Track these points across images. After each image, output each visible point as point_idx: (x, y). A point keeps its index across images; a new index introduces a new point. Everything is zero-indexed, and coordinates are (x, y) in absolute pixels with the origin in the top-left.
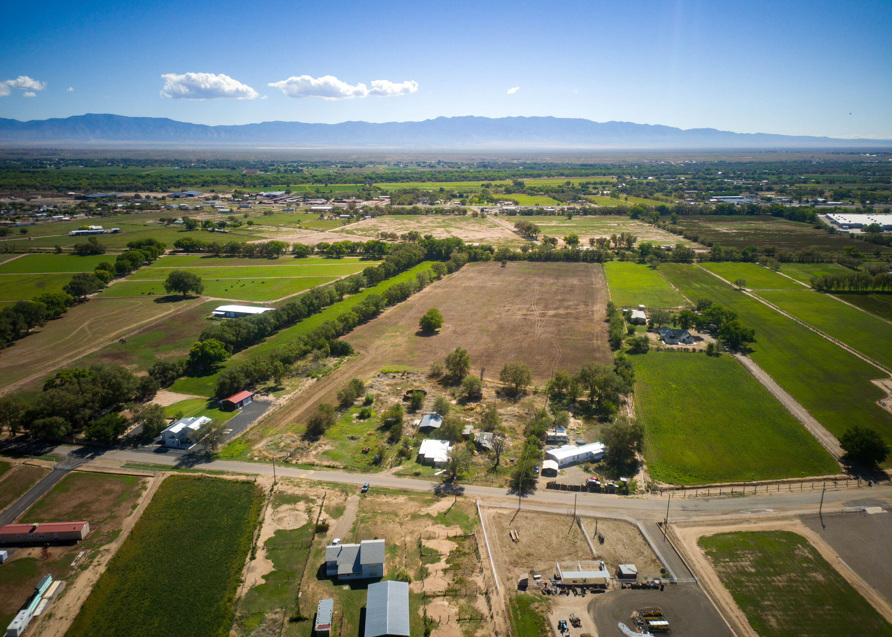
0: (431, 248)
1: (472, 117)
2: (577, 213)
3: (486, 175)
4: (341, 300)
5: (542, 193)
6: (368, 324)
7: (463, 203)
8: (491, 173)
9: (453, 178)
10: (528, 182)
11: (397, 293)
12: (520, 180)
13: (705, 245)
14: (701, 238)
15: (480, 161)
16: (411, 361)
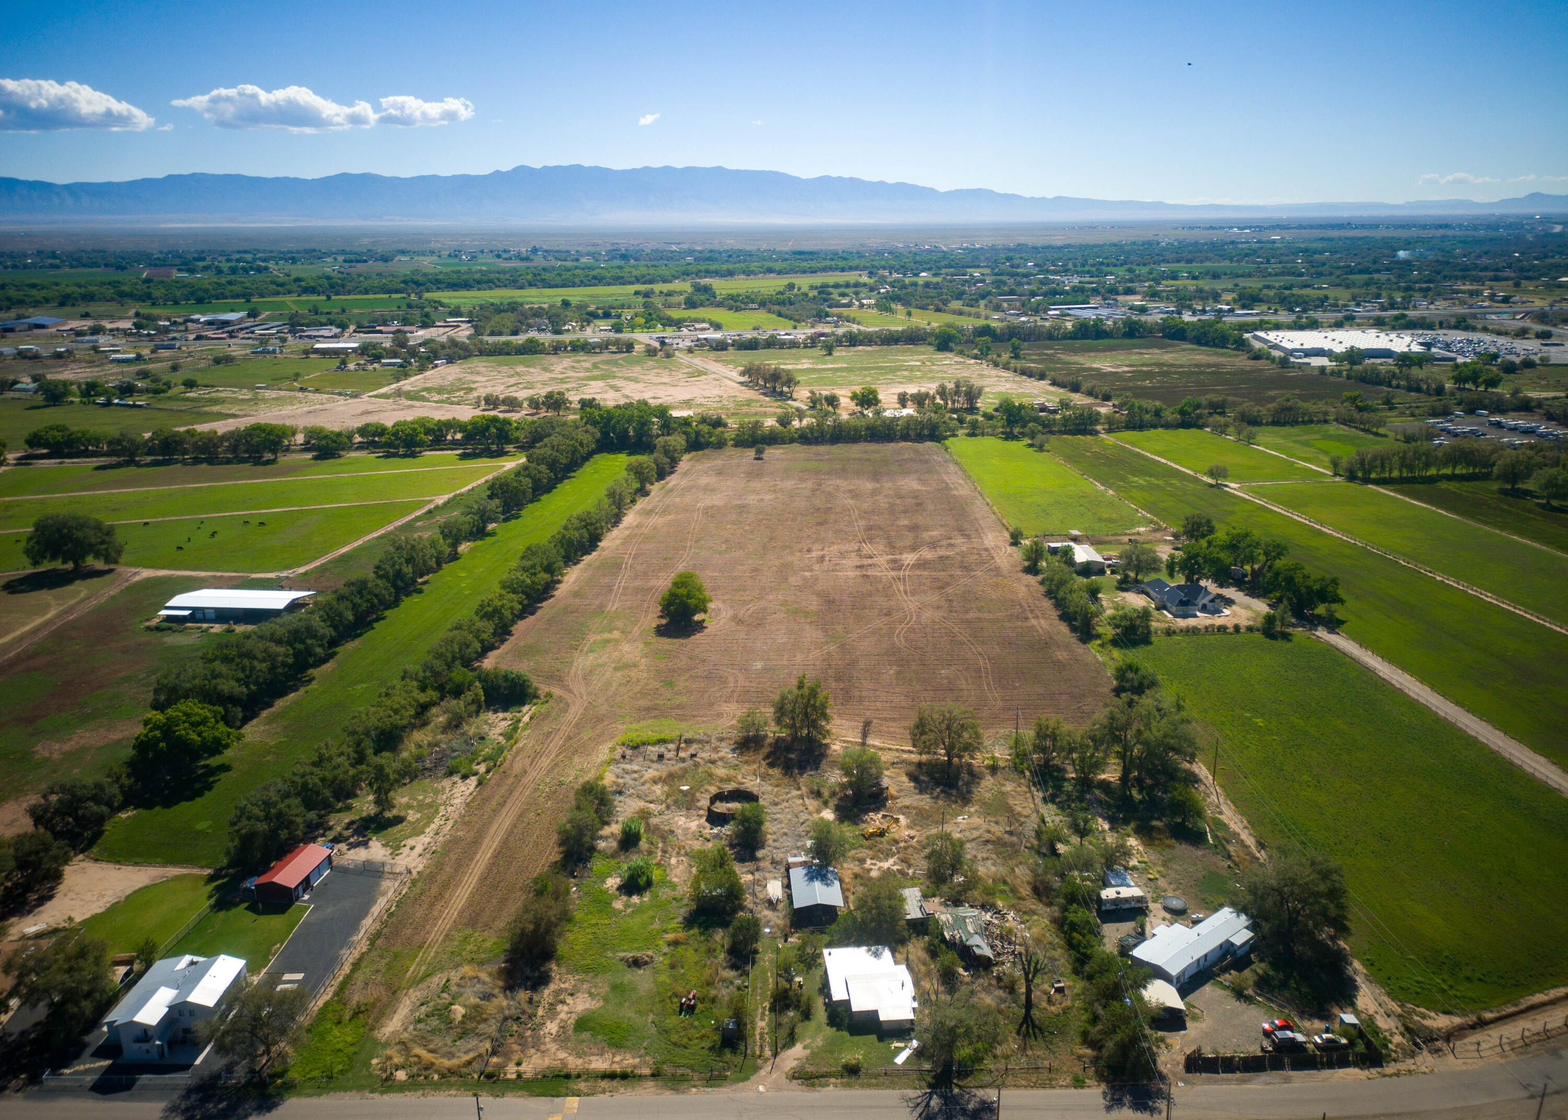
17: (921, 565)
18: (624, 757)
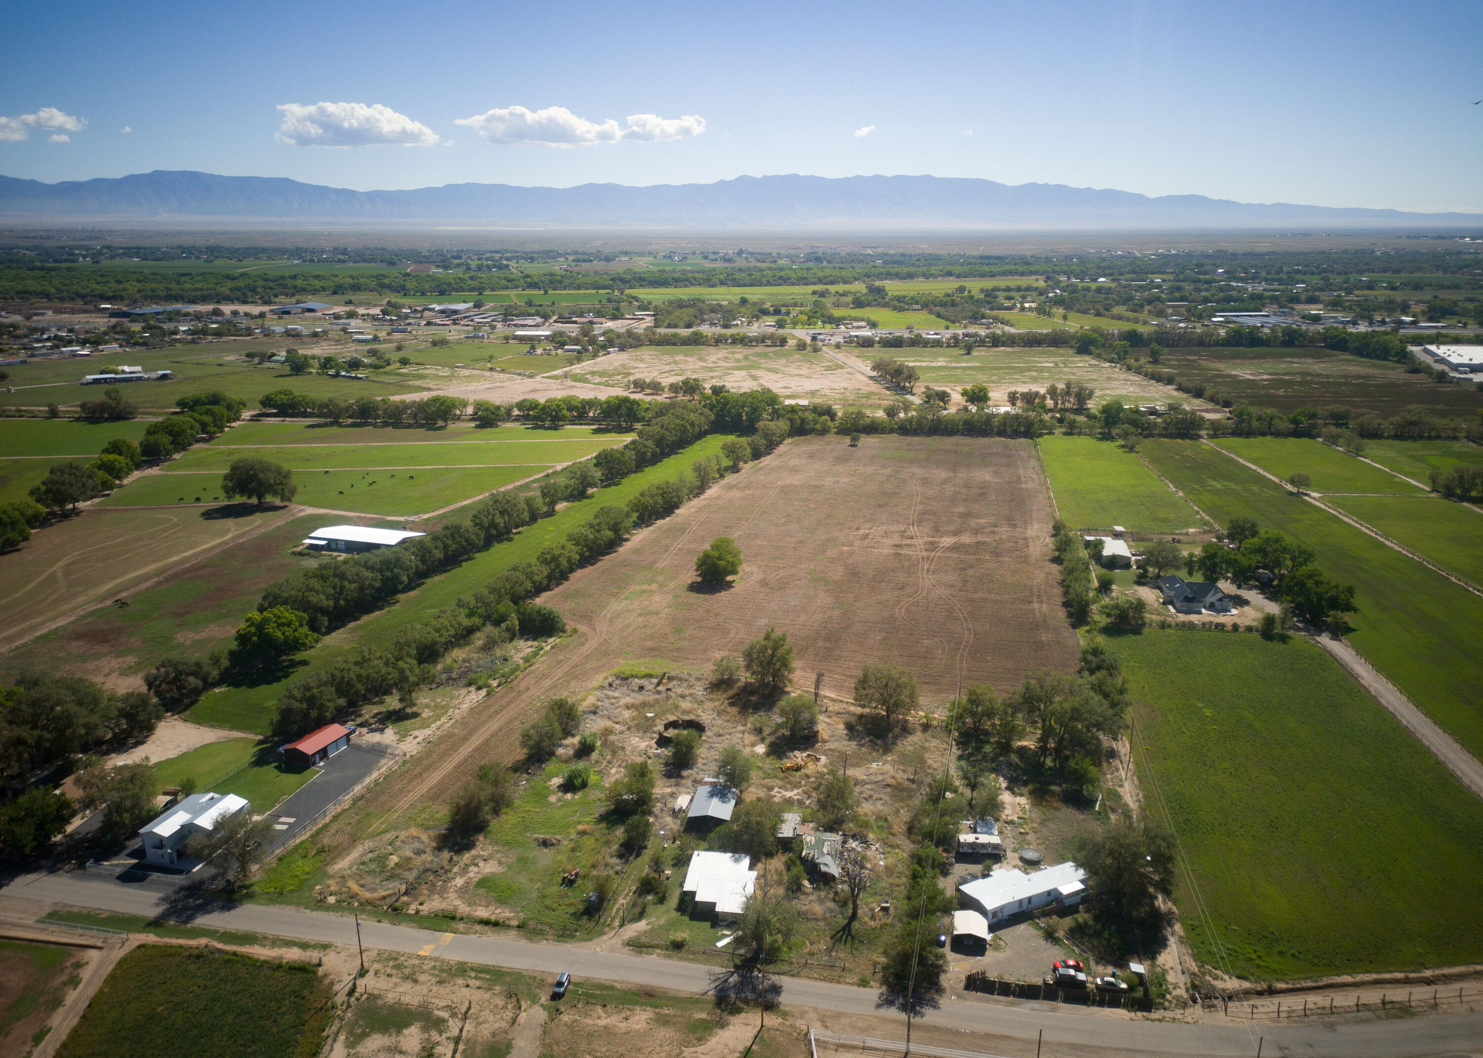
0: (722, 410)
1: (796, 176)
2: (982, 343)
3: (820, 274)
4: (551, 513)
5: (917, 307)
6: (599, 564)
7: (780, 325)
8: (828, 272)
9: (764, 280)
10: (893, 287)
11: (656, 503)
12: (878, 283)
13: (1217, 403)
14: (1209, 391)
15: (809, 250)
16: (677, 650)
17: (953, 548)
18: (610, 685)
